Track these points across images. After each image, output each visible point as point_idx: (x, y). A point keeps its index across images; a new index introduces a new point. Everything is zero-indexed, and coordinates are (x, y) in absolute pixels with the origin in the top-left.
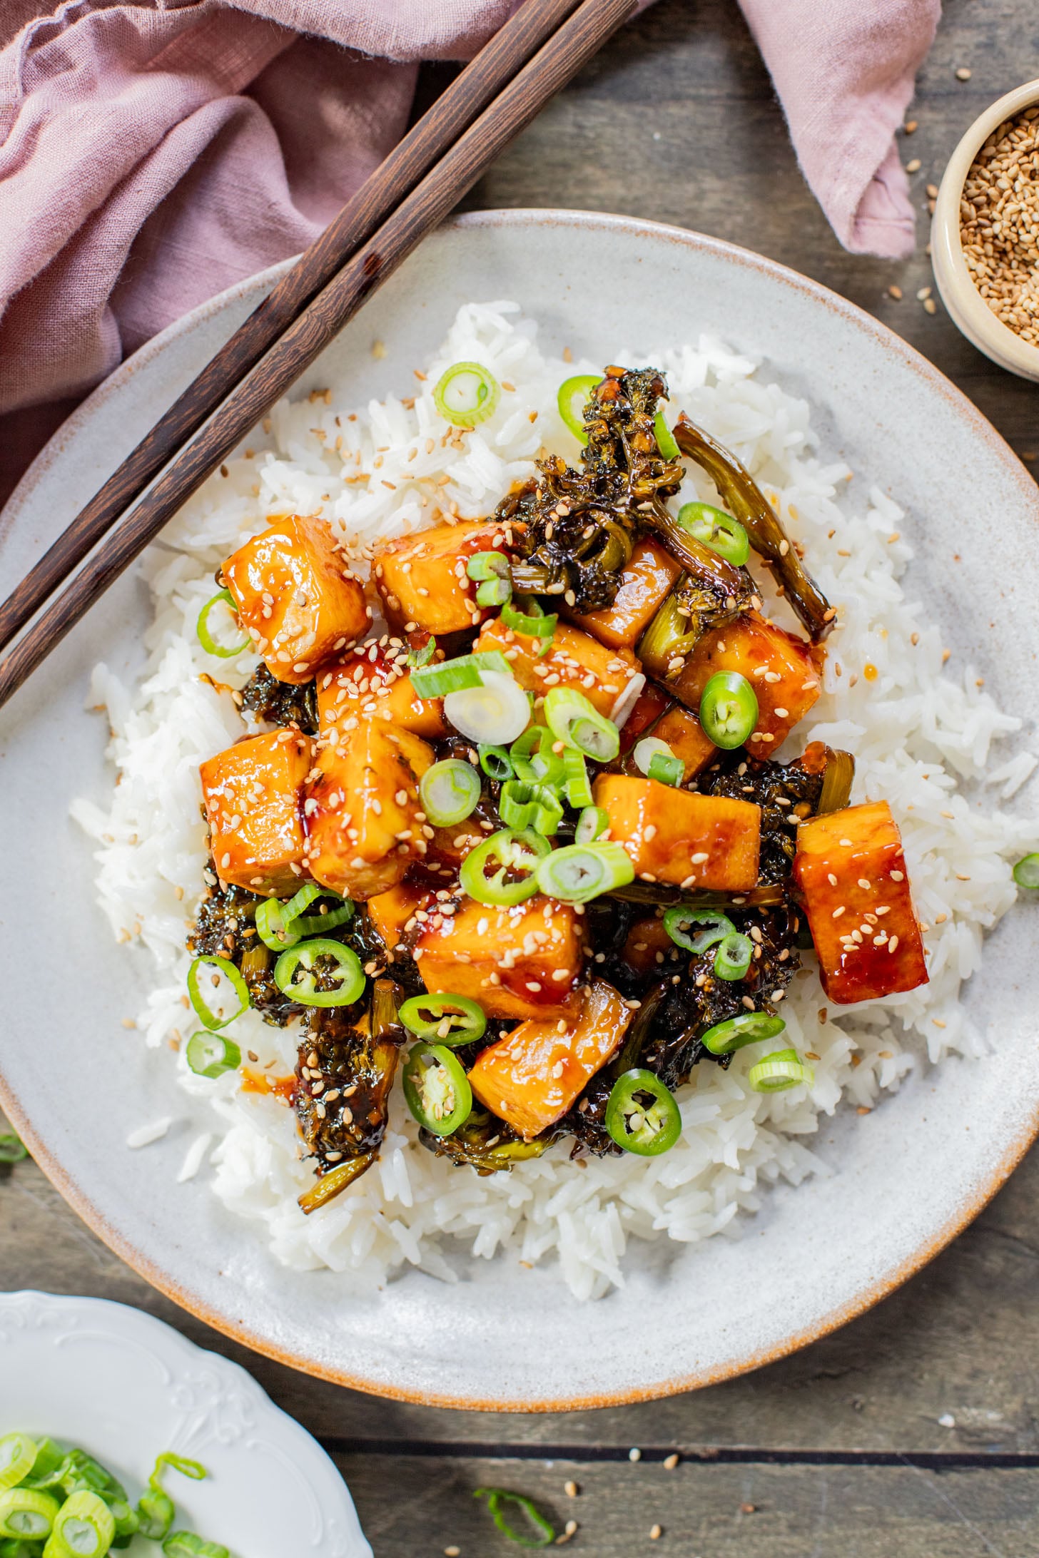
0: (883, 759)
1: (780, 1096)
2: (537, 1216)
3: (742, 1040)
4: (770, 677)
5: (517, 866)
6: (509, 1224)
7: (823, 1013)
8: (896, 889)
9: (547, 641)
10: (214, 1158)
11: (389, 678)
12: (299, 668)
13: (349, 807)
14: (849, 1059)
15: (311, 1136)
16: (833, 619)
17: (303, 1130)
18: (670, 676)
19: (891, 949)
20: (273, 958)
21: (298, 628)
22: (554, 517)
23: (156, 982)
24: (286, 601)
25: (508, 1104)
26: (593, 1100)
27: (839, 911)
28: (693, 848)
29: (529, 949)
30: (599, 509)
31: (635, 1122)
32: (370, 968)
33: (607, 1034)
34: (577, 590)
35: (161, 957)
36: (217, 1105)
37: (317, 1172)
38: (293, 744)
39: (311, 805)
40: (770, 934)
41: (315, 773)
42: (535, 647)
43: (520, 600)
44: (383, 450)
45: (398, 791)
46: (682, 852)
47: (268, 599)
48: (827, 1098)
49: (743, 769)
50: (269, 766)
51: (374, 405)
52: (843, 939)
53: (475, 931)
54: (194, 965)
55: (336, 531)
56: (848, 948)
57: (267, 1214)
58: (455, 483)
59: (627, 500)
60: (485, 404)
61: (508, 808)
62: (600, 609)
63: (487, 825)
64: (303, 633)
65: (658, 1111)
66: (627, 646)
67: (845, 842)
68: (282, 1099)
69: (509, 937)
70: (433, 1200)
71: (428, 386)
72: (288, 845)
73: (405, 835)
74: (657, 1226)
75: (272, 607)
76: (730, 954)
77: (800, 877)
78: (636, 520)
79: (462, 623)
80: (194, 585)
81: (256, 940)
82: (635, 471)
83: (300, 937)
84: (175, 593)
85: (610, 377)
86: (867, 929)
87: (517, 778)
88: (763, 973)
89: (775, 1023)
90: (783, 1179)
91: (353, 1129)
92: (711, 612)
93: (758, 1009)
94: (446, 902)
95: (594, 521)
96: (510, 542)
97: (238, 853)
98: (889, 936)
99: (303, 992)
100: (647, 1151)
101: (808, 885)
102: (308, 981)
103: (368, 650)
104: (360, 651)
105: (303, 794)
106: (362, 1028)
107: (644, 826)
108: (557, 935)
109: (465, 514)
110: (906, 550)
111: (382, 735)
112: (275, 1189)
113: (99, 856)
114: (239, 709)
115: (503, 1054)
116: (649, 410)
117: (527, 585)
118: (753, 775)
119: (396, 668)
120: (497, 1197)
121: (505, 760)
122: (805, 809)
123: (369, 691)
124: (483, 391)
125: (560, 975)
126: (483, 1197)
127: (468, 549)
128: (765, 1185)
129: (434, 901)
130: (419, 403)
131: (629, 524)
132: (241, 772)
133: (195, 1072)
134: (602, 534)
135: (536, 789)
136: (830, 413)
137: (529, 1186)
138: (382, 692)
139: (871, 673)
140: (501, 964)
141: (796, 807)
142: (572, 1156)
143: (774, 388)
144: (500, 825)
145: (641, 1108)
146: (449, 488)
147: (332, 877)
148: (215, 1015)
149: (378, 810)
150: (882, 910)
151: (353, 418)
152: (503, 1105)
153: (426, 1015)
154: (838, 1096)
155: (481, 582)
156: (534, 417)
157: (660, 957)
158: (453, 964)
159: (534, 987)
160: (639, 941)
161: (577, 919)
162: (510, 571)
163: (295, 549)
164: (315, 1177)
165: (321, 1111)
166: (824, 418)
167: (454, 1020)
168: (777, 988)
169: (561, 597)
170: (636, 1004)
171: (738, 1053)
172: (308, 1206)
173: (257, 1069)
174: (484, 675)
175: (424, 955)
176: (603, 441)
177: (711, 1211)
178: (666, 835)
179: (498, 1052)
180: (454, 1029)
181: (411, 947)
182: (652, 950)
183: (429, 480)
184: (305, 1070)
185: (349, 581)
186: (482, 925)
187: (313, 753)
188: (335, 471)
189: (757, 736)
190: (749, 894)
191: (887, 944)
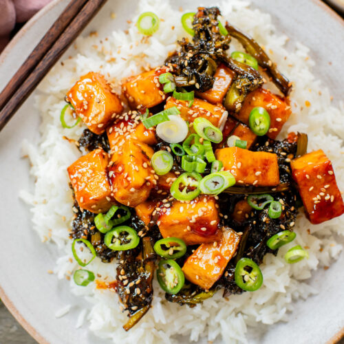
0: (316, 135)
1: (296, 265)
2: (212, 323)
3: (281, 243)
4: (274, 107)
5: (191, 185)
6: (202, 327)
7: (309, 231)
8: (330, 178)
9: (191, 102)
10: (88, 318)
11: (134, 125)
12: (100, 126)
13: (126, 170)
14: (319, 248)
15: (125, 301)
16: (291, 86)
17: (122, 300)
18: (237, 111)
19: (332, 201)
20: (103, 236)
21: (98, 111)
22: (187, 58)
23: (58, 255)
24: (92, 103)
25: (199, 277)
26: (230, 272)
27: (311, 189)
28: (255, 170)
29: (201, 214)
30: (204, 53)
31: (246, 278)
32: (140, 233)
33: (232, 246)
34: (200, 83)
35: (60, 245)
36: (87, 298)
37: (129, 315)
38: (101, 154)
39: (111, 173)
40: (287, 202)
41: (111, 163)
42: (187, 104)
43: (179, 88)
44: (120, 47)
45: (143, 163)
46: (251, 172)
47: (85, 102)
48: (313, 263)
49: (267, 144)
50: (94, 163)
51: (114, 33)
52: (314, 199)
53: (179, 211)
54: (73, 244)
55: (106, 77)
56: (316, 202)
57: (112, 335)
58: (148, 56)
59: (213, 49)
60: (155, 25)
61: (185, 164)
62: (208, 89)
63: (178, 173)
64: (100, 113)
65: (254, 273)
66: (220, 102)
67: (310, 163)
68: (112, 289)
69: (192, 211)
70: (173, 322)
71: (132, 25)
72: (105, 189)
73: (148, 178)
74: (258, 320)
75: (87, 105)
76: (274, 209)
77: (295, 177)
78: (216, 56)
79: (159, 100)
80: (56, 106)
81: (96, 230)
82: (214, 39)
83: (111, 227)
84: (49, 110)
85: (200, 11)
86: (322, 194)
87: (186, 154)
88: (286, 215)
89: (292, 234)
90: (300, 297)
91: (141, 296)
92: (248, 86)
93: (286, 229)
94: (166, 203)
95: (202, 58)
96: (172, 70)
97: (86, 196)
98: (330, 196)
99: (116, 246)
100: (251, 290)
101: (299, 180)
102: (117, 242)
103: (124, 117)
104: (121, 118)
105: (107, 170)
106: (140, 257)
107: (237, 163)
108: (210, 208)
109: (152, 67)
110: (312, 63)
111: (135, 144)
112: (114, 325)
113: (32, 210)
114: (78, 147)
115: (195, 257)
116: (216, 19)
117: (181, 83)
118: (271, 146)
119: (136, 121)
120: (197, 317)
121: (181, 148)
122: (291, 156)
123: (127, 131)
124: (154, 21)
125: (213, 223)
126: (191, 318)
127: (158, 74)
128: (294, 300)
129: (162, 203)
130: (131, 31)
131: (215, 57)
132: (83, 167)
133: (78, 284)
134: (205, 62)
135: (194, 158)
136: (278, 19)
137: (209, 311)
138: (132, 131)
139: (308, 104)
140: (191, 221)
141: (288, 156)
142: (224, 296)
143: (257, 11)
144: (182, 172)
145: (247, 273)
146: (145, 58)
147: (123, 198)
148: (83, 262)
149: (137, 169)
150: (327, 186)
151: (107, 39)
152: (197, 277)
153: (164, 247)
154: (317, 262)
155: (164, 84)
156: (173, 28)
157: (247, 216)
158: (173, 225)
159: (204, 229)
160: (239, 210)
161: (216, 202)
162: (174, 79)
163: (93, 83)
164: (128, 318)
165: (128, 291)
166: (276, 20)
167: (174, 248)
168: (292, 221)
169: (194, 85)
170: (241, 233)
171: (280, 249)
172: (127, 328)
173: (101, 280)
174: (170, 117)
175: (161, 223)
176: (201, 31)
177: (276, 312)
178: (245, 166)
179: (193, 256)
180: (175, 252)
181: (156, 222)
182: (244, 213)
183: (138, 56)
184: (120, 277)
185: (114, 94)
186: (182, 209)
187: (109, 156)
188: (103, 59)
189: (271, 130)
190: (277, 186)
191: (330, 200)
